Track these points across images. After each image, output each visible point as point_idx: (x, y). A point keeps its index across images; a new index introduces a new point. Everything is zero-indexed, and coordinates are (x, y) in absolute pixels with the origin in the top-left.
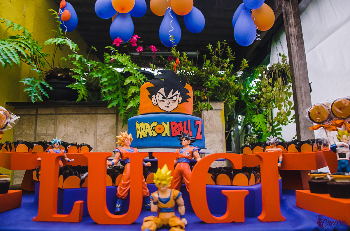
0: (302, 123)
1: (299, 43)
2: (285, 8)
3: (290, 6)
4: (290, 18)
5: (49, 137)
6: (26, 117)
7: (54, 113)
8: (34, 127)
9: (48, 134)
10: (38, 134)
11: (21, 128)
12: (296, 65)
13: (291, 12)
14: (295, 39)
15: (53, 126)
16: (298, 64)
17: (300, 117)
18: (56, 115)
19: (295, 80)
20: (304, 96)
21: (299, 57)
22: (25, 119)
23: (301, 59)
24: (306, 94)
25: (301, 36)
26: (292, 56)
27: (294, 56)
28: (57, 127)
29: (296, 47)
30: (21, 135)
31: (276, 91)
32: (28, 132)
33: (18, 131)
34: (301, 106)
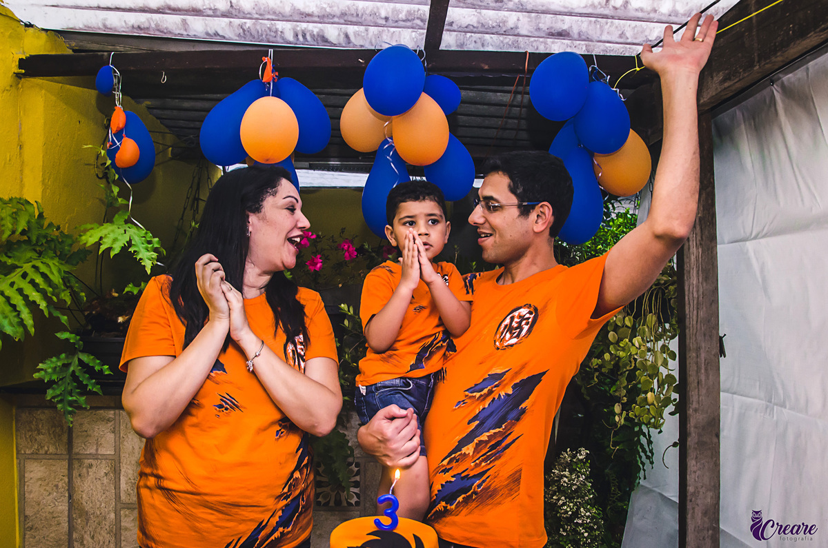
0: (694, 435)
1: (704, 238)
5: (104, 462)
6: (45, 413)
7: (113, 405)
8: (65, 438)
9: (101, 455)
10: (78, 454)
11: (36, 440)
12: (691, 295)
15: (112, 436)
16: (698, 291)
17: (690, 421)
18: (117, 411)
19: (687, 331)
20: (703, 371)
21: (700, 272)
22: (41, 418)
23: (706, 279)
24: (709, 367)
25: (712, 219)
26: (685, 271)
27: (689, 272)
28: (122, 439)
29: (697, 248)
30: (35, 457)
31: (640, 346)
32: (52, 450)
33: (27, 448)
34: (693, 396)
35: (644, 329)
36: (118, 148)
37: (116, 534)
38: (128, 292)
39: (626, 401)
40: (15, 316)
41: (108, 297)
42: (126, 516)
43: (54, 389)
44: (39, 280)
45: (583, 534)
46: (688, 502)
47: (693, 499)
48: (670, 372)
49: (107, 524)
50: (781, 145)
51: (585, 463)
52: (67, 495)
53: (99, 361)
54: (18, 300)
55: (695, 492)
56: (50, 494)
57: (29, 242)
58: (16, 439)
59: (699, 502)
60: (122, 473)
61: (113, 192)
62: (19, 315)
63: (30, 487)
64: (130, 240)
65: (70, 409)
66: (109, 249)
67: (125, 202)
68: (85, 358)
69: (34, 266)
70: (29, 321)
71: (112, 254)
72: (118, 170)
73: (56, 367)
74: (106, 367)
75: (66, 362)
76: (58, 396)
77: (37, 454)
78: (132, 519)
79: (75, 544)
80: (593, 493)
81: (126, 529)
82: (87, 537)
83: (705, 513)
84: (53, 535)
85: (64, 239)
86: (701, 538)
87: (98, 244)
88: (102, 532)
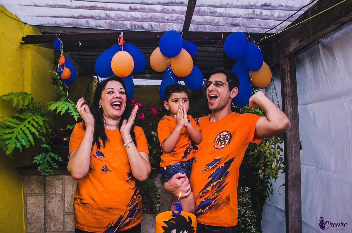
0: (290, 181)
1: (293, 103)
2: (282, 66)
3: (287, 64)
4: (287, 77)
5: (58, 196)
6: (34, 177)
8: (42, 187)
9: (57, 193)
10: (48, 193)
11: (31, 188)
13: (288, 70)
14: (289, 99)
15: (61, 186)
17: (289, 175)
18: (63, 176)
19: (287, 140)
20: (294, 155)
21: (292, 117)
22: (33, 179)
23: (294, 119)
24: (296, 154)
28: (65, 187)
29: (290, 108)
30: (31, 194)
31: (269, 146)
32: (37, 192)
33: (28, 191)
34: (290, 165)
35: (270, 140)
36: (62, 72)
37: (63, 225)
38: (68, 128)
39: (263, 168)
40: (26, 138)
41: (59, 131)
42: (67, 217)
43: (41, 167)
44: (35, 124)
45: (248, 221)
46: (289, 207)
47: (291, 206)
48: (281, 156)
49: (60, 221)
50: (321, 67)
51: (248, 193)
52: (44, 210)
53: (57, 156)
54: (27, 132)
55: (291, 203)
56: (37, 209)
57: (29, 109)
58: (23, 188)
59: (293, 207)
60: (66, 200)
61: (60, 89)
62: (28, 138)
63: (29, 207)
64: (69, 108)
65: (47, 174)
66: (61, 112)
67: (65, 93)
68: (52, 155)
69: (32, 119)
70: (32, 140)
71: (62, 114)
72: (62, 80)
73: (41, 158)
74: (60, 158)
75: (45, 156)
76: (43, 169)
77: (31, 193)
78: (70, 218)
79: (47, 229)
80: (251, 205)
81: (67, 223)
82: (52, 226)
83: (296, 212)
84: (38, 226)
85: (41, 108)
86: (295, 221)
87: (56, 110)
88: (58, 224)
